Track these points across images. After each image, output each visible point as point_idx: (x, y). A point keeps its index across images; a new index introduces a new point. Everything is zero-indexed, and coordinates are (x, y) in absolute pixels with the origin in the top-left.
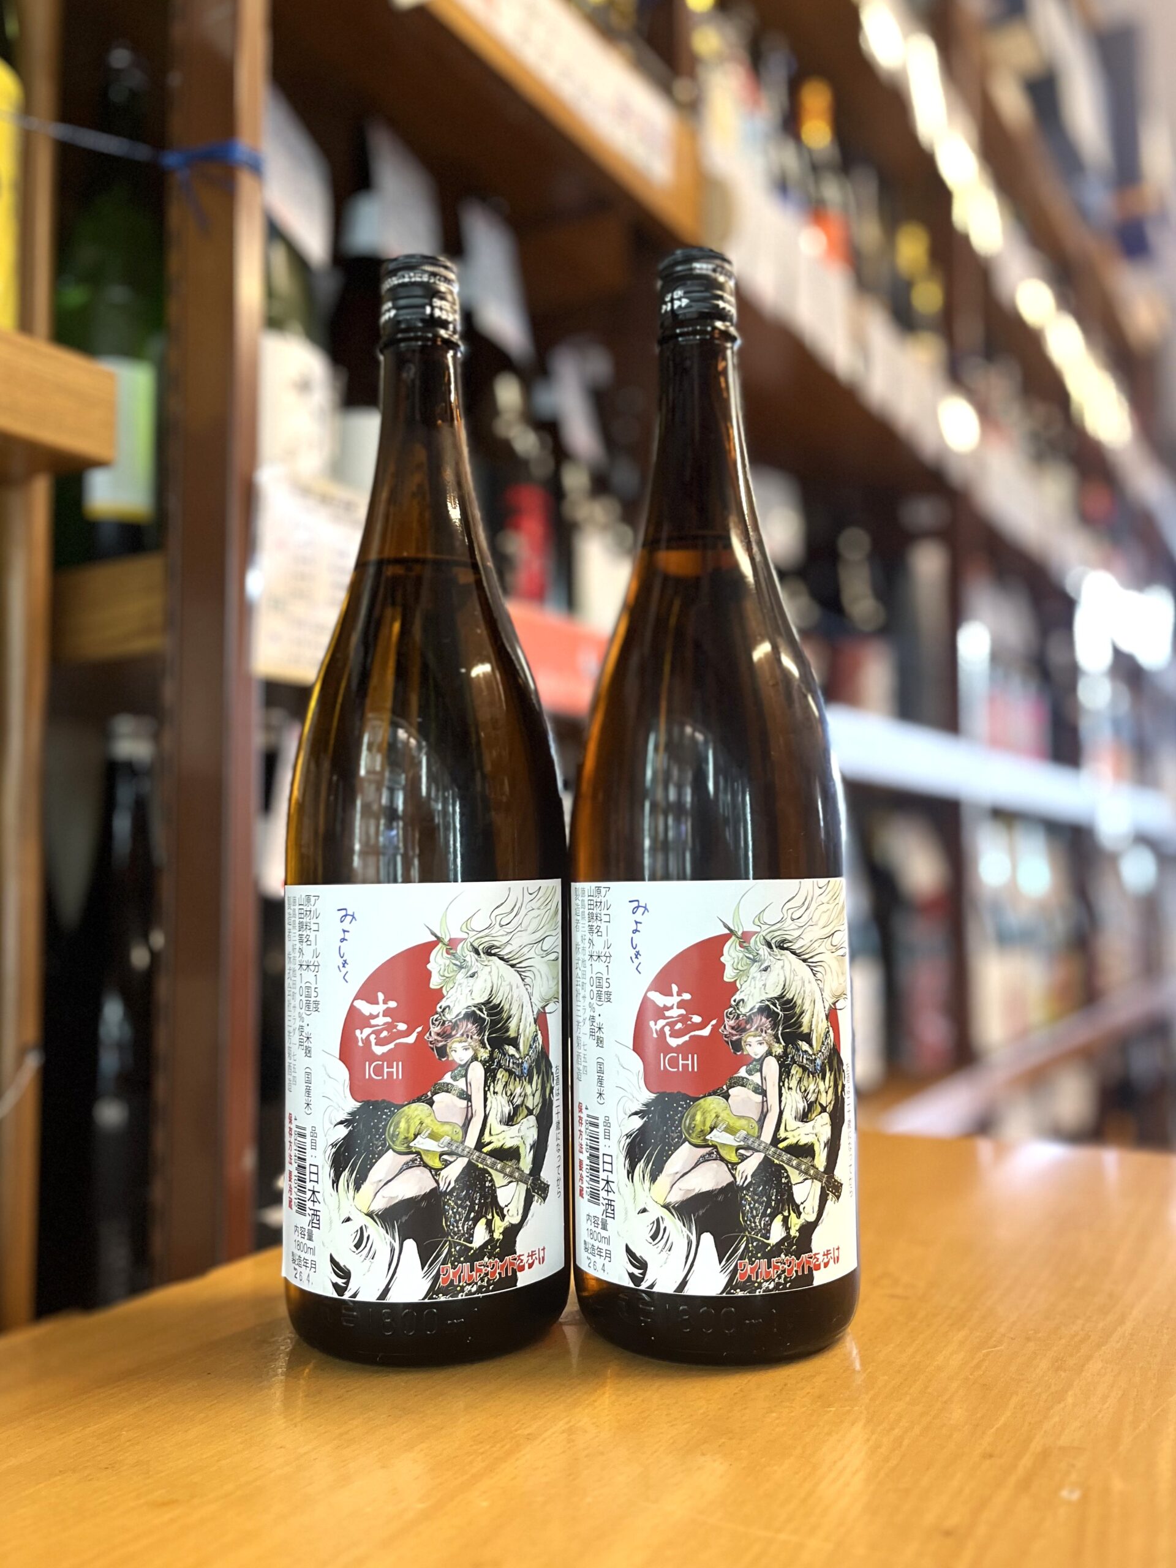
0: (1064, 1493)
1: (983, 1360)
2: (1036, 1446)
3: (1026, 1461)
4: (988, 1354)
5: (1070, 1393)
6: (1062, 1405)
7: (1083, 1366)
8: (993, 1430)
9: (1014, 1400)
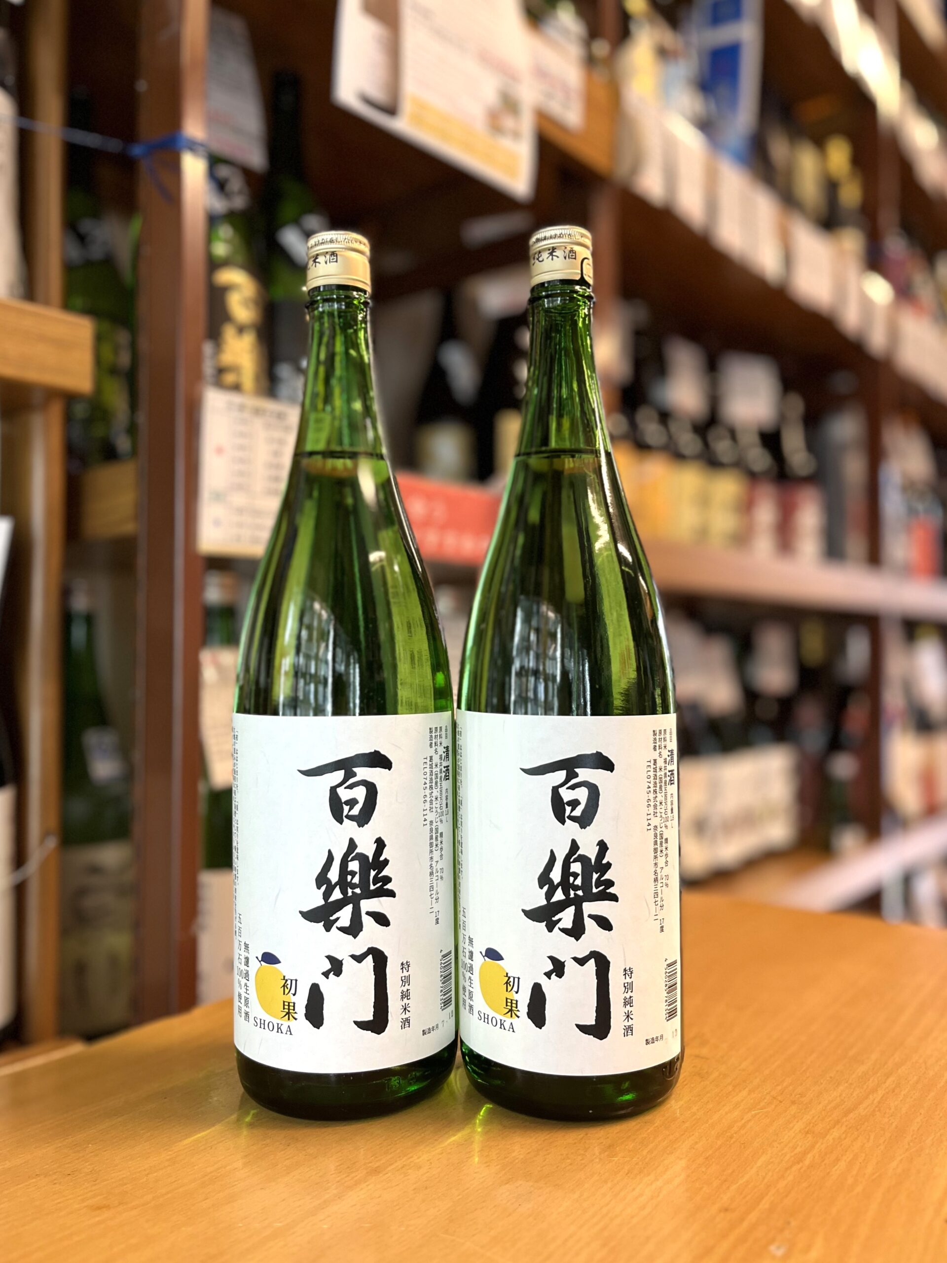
0: (772, 1248)
1: (750, 1120)
2: (765, 1204)
3: (753, 1217)
4: (756, 1115)
5: (810, 1156)
6: (799, 1166)
7: (830, 1129)
8: (738, 1185)
9: (763, 1159)
